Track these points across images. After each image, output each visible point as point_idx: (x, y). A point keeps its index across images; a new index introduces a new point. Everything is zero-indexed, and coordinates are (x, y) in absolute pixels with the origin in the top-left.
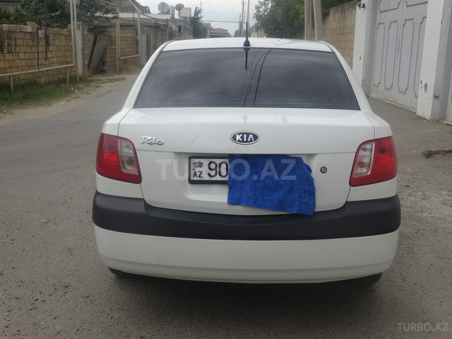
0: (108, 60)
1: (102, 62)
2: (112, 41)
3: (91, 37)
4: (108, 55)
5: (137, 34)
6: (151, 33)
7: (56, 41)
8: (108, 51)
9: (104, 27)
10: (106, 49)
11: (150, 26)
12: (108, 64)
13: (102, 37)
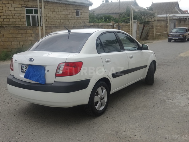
0: (150, 34)
1: (147, 36)
2: (152, 27)
3: (142, 26)
4: (150, 33)
5: (167, 24)
6: (177, 22)
7: (123, 28)
8: (150, 31)
9: (149, 21)
10: (149, 30)
11: (176, 20)
12: (150, 36)
13: (147, 25)
